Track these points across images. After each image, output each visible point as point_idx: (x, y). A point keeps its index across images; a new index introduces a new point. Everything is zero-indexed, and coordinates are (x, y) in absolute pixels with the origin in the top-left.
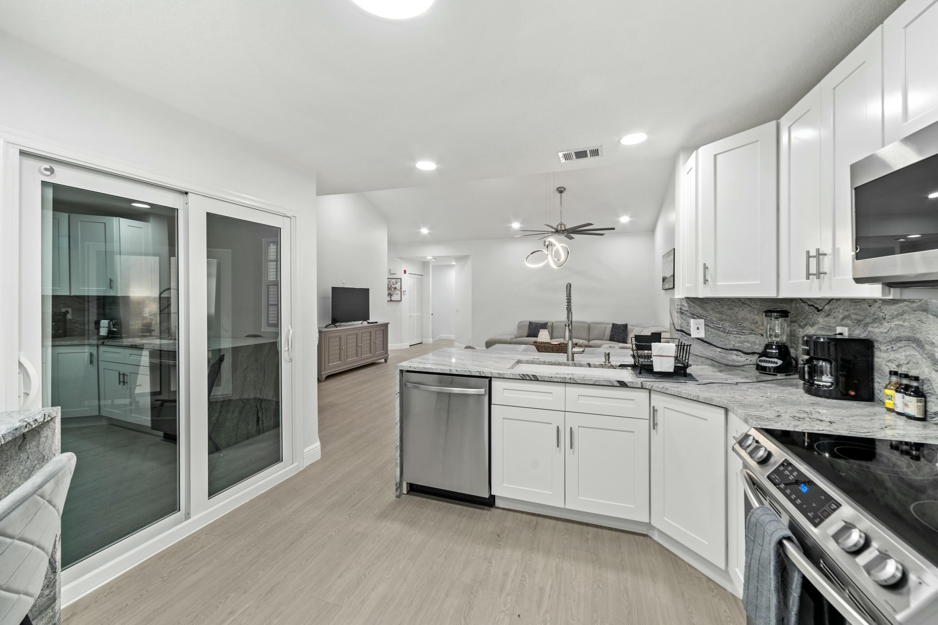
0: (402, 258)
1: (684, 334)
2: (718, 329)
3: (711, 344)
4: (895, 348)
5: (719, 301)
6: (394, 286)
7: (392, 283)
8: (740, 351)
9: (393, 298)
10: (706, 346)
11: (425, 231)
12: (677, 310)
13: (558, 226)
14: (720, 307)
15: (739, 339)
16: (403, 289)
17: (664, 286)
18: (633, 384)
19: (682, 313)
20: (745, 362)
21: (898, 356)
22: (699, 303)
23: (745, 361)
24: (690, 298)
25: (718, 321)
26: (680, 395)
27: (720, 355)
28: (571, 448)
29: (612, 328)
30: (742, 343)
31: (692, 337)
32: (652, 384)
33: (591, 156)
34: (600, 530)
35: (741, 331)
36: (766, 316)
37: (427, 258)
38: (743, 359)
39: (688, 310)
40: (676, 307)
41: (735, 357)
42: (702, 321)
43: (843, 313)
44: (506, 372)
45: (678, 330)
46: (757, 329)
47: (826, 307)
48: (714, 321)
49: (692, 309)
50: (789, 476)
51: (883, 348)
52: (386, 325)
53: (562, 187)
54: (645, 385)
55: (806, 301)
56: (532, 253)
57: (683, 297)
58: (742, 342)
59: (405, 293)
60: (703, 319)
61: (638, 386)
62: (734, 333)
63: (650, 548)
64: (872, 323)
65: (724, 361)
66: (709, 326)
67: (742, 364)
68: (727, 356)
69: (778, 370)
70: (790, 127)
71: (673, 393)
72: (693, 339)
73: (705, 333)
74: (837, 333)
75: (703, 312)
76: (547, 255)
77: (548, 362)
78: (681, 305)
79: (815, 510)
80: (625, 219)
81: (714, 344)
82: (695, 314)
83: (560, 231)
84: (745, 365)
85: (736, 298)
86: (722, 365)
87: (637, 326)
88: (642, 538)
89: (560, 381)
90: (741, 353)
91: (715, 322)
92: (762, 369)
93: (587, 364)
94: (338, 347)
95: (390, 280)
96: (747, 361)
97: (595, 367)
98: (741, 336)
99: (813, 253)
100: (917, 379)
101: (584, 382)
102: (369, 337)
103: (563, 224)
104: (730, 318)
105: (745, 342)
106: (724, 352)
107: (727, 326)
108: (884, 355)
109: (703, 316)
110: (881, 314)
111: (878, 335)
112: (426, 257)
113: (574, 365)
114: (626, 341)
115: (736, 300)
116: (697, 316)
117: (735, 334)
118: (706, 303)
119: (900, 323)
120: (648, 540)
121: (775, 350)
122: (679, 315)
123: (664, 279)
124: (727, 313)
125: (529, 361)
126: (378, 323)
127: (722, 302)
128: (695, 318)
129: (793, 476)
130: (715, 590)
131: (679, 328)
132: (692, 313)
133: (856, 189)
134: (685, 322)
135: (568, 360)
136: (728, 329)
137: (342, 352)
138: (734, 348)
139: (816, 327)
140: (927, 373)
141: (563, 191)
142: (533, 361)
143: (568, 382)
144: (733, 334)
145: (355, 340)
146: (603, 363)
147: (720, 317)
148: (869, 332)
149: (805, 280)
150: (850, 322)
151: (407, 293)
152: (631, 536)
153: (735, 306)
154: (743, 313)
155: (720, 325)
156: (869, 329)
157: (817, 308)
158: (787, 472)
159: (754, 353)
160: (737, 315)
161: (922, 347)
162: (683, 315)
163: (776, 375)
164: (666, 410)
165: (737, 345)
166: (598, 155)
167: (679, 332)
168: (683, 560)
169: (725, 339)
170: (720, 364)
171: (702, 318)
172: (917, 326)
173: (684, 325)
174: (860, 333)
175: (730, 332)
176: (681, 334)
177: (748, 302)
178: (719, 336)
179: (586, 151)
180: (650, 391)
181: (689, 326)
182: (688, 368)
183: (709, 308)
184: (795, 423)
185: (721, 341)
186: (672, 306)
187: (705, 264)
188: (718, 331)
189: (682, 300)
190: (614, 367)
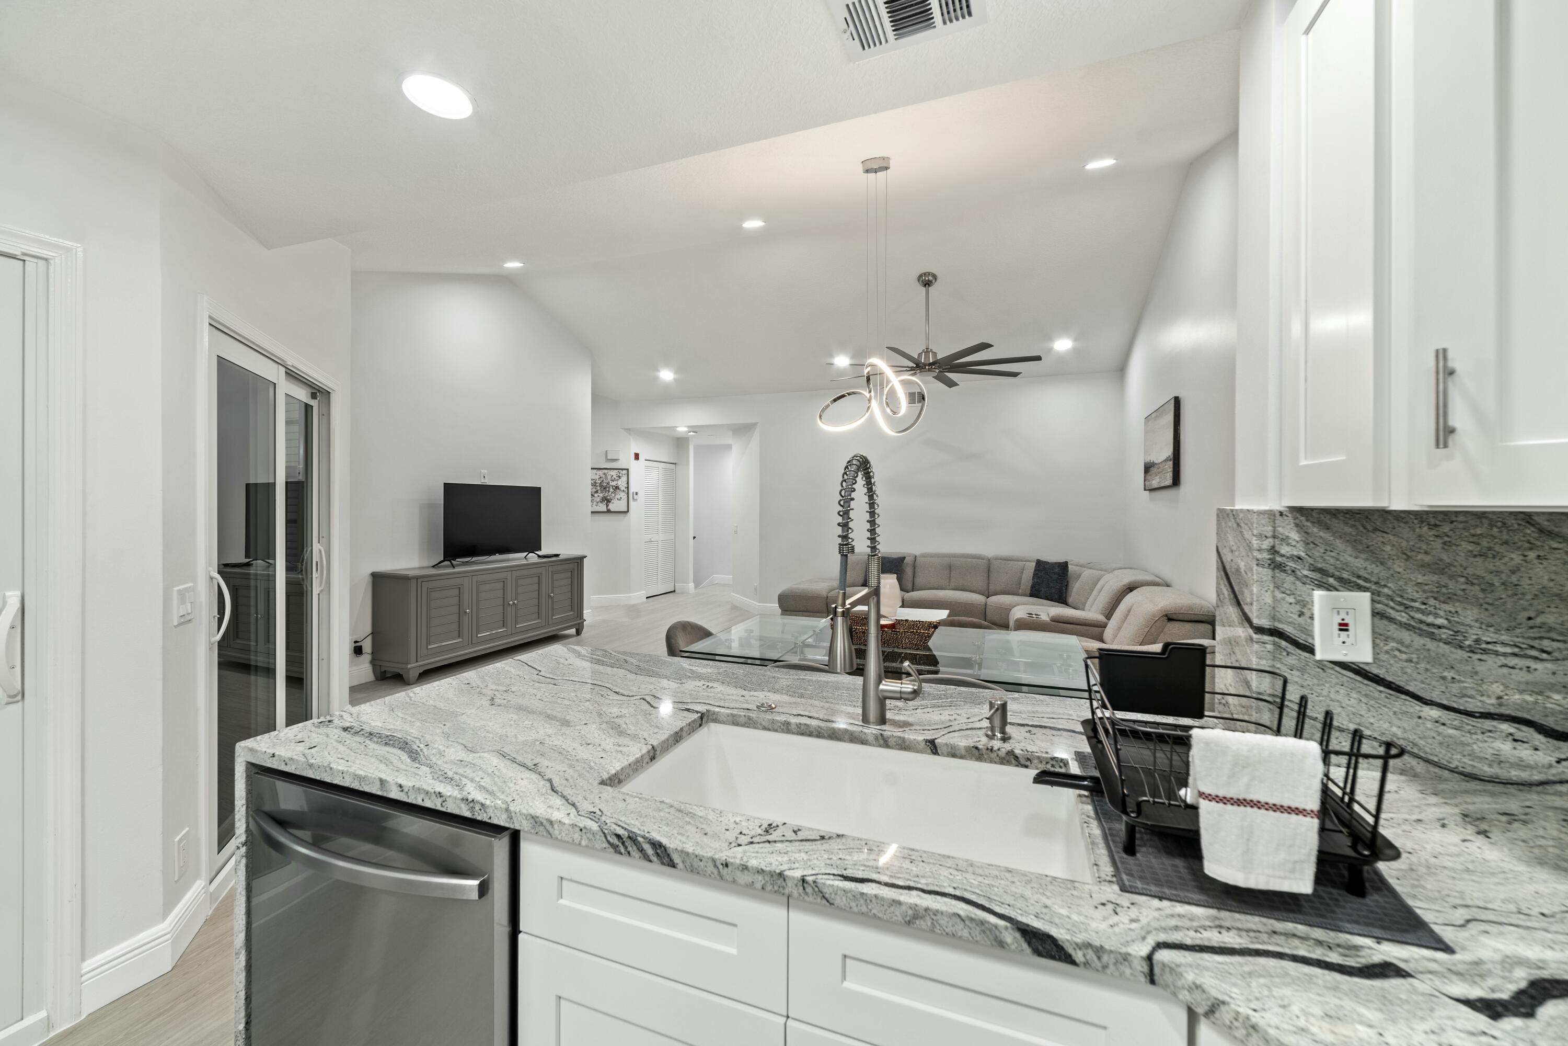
0: (629, 429)
1: (1284, 643)
2: (1430, 632)
3: (1399, 690)
5: (1432, 521)
6: (614, 483)
7: (609, 477)
8: (1528, 723)
9: (612, 507)
10: (1376, 694)
11: (667, 375)
12: (1259, 556)
13: (920, 355)
14: (1438, 544)
15: (1523, 676)
16: (633, 489)
17: (1147, 483)
18: (1105, 958)
19: (1276, 566)
20: (1554, 771)
22: (1348, 530)
23: (1550, 766)
24: (1312, 509)
25: (1432, 602)
27: (1439, 734)
29: (1036, 570)
30: (1540, 693)
31: (1319, 656)
33: (945, 23)
35: (1536, 643)
37: (678, 429)
39: (1303, 554)
40: (1255, 542)
41: (1502, 746)
42: (1363, 600)
45: (1260, 630)
48: (1413, 600)
49: (1318, 552)
52: (579, 561)
53: (929, 273)
54: (1169, 979)
56: (835, 400)
57: (1282, 509)
58: (1540, 690)
59: (635, 497)
60: (1366, 589)
61: (1127, 974)
62: (1501, 649)
65: (1457, 760)
66: (1391, 620)
67: (1537, 777)
68: (1467, 739)
72: (1321, 665)
73: (1375, 645)
75: (1367, 564)
76: (870, 400)
77: (798, 725)
78: (1274, 537)
80: (1063, 345)
81: (1411, 688)
82: (1331, 570)
83: (925, 365)
84: (1555, 783)
85: (1511, 513)
86: (1446, 774)
87: (1088, 566)
89: (758, 885)
90: (1532, 730)
91: (1417, 605)
93: (927, 741)
94: (456, 609)
95: (606, 471)
97: (954, 756)
98: (1533, 665)
102: (537, 585)
103: (930, 348)
104: (1483, 590)
105: (1552, 687)
106: (1456, 723)
107: (1469, 621)
109: (1366, 580)
112: (676, 427)
113: (882, 742)
114: (1066, 598)
115: (1511, 521)
116: (1341, 580)
117: (1505, 655)
118: (1376, 530)
122: (1271, 571)
123: (1148, 468)
124: (1470, 571)
125: (740, 716)
126: (561, 557)
127: (1446, 528)
128: (1329, 588)
131: (1265, 623)
132: (1320, 566)
134: (1291, 599)
135: (865, 719)
136: (1474, 632)
137: (465, 619)
138: (1503, 710)
141: (931, 282)
142: (750, 718)
144: (1497, 653)
145: (500, 593)
146: (983, 742)
147: (1440, 586)
151: (641, 497)
153: (1506, 543)
154: (1546, 571)
155: (1436, 616)
160: (1514, 579)
162: (1278, 573)
165: (1517, 697)
166: (970, 14)
167: (1266, 638)
169: (1458, 672)
170: (1437, 770)
171: (1361, 588)
173: (1287, 610)
175: (1484, 646)
176: (1274, 644)
178: (1435, 660)
181: (1308, 614)
183: (1388, 548)
185: (1444, 678)
186: (1231, 539)
187: (1442, 355)
188: (1427, 641)
189: (1272, 515)
190: (1023, 762)
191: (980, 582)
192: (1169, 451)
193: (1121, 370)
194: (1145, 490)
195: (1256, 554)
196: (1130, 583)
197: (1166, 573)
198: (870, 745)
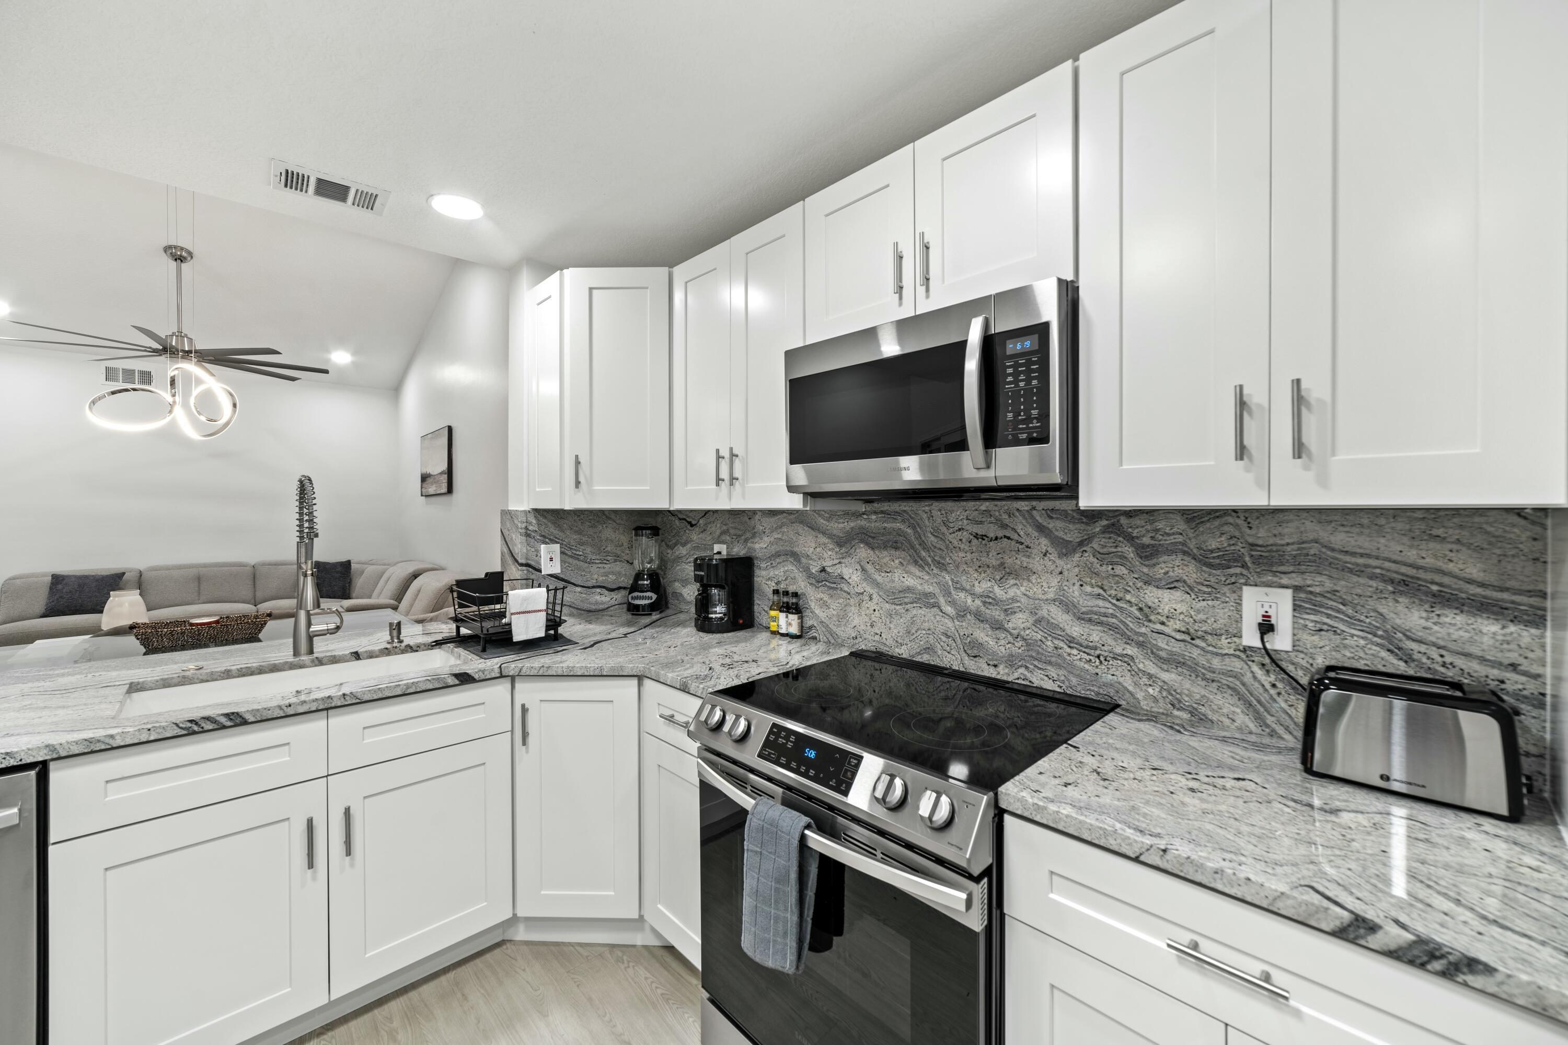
1: (531, 569)
2: (578, 558)
3: (569, 582)
4: (774, 565)
8: (604, 587)
13: (169, 336)
14: (579, 523)
15: (603, 571)
17: (424, 490)
18: (486, 673)
19: (528, 535)
20: (611, 603)
21: (777, 573)
22: (553, 518)
24: (540, 510)
25: (578, 546)
26: (572, 673)
28: (349, 853)
30: (606, 576)
31: (543, 573)
32: (519, 664)
33: (353, 204)
34: (413, 994)
35: (605, 558)
36: (636, 535)
38: (608, 599)
39: (537, 529)
40: (518, 525)
41: (598, 598)
42: (556, 547)
43: (720, 527)
44: (119, 730)
45: (522, 565)
46: (623, 554)
47: (701, 521)
48: (573, 546)
49: (542, 528)
50: (787, 743)
51: (763, 565)
53: (182, 248)
54: (506, 671)
55: (676, 513)
56: (113, 393)
57: (529, 510)
61: (493, 675)
62: (597, 561)
63: (516, 960)
64: (752, 538)
66: (566, 554)
67: (607, 606)
68: (588, 597)
69: (653, 607)
70: (686, 283)
71: (560, 673)
72: (544, 577)
73: (561, 565)
74: (715, 552)
75: (558, 532)
76: (172, 406)
77: (240, 670)
78: (526, 522)
79: (836, 775)
80: (341, 357)
81: (572, 581)
82: (547, 535)
84: (611, 607)
85: (599, 511)
87: (372, 563)
88: (497, 952)
89: (314, 709)
90: (604, 590)
92: (634, 609)
93: (352, 653)
96: (612, 601)
97: (371, 657)
98: (605, 566)
99: (725, 453)
100: (795, 595)
101: (380, 696)
103: (186, 336)
104: (592, 540)
105: (609, 573)
106: (584, 592)
107: (588, 552)
108: (764, 573)
109: (559, 539)
110: (761, 528)
111: (758, 551)
113: (317, 662)
116: (550, 539)
118: (561, 517)
119: (779, 536)
120: (507, 948)
121: (647, 580)
122: (524, 538)
123: (424, 478)
124: (588, 533)
125: (173, 678)
128: (546, 543)
129: (791, 742)
130: (625, 958)
131: (523, 561)
132: (543, 534)
133: (790, 381)
134: (533, 550)
135: (296, 653)
136: (590, 556)
138: (598, 584)
139: (689, 546)
140: (803, 587)
141: (185, 258)
142: (184, 677)
143: (339, 704)
144: (596, 563)
146: (389, 646)
147: (580, 540)
148: (749, 548)
149: (715, 487)
150: (728, 538)
152: (478, 961)
153: (597, 522)
154: (608, 532)
155: (579, 551)
156: (749, 545)
157: (690, 523)
158: (781, 741)
159: (619, 588)
160: (600, 535)
161: (799, 561)
162: (528, 538)
163: (651, 614)
164: (543, 704)
165: (601, 579)
167: (524, 568)
168: (570, 944)
169: (585, 572)
170: (580, 611)
171: (557, 543)
172: (794, 538)
173: (532, 555)
174: (739, 551)
175: (592, 561)
176: (527, 570)
177: (613, 516)
178: (579, 569)
179: (347, 189)
180: (513, 679)
181: (539, 556)
182: (560, 626)
183: (565, 525)
184: (732, 673)
185: (581, 575)
186: (508, 525)
187: (577, 457)
188: (577, 561)
189: (525, 511)
190: (415, 649)
191: (247, 592)
192: (444, 466)
193: (395, 390)
194: (422, 495)
195: (520, 530)
196: (414, 571)
197: (440, 561)
198: (307, 667)
